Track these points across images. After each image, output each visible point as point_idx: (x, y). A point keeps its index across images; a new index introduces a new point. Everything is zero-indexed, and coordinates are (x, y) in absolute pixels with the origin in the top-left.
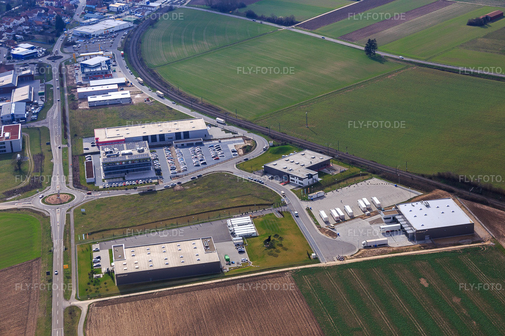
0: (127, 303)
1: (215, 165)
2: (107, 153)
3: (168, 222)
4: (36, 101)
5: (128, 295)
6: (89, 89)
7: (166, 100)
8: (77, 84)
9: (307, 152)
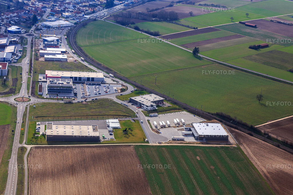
0: (51, 149)
1: (105, 95)
2: (50, 81)
3: (77, 117)
4: (17, 54)
5: (51, 146)
6: (46, 52)
7: (85, 62)
8: (40, 49)
9: (153, 95)
